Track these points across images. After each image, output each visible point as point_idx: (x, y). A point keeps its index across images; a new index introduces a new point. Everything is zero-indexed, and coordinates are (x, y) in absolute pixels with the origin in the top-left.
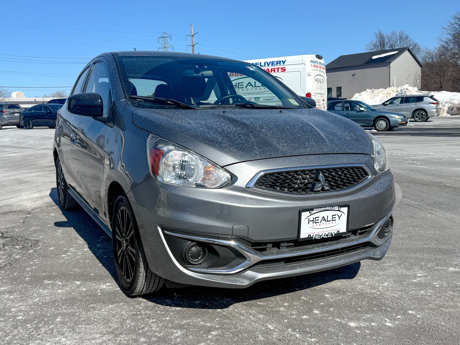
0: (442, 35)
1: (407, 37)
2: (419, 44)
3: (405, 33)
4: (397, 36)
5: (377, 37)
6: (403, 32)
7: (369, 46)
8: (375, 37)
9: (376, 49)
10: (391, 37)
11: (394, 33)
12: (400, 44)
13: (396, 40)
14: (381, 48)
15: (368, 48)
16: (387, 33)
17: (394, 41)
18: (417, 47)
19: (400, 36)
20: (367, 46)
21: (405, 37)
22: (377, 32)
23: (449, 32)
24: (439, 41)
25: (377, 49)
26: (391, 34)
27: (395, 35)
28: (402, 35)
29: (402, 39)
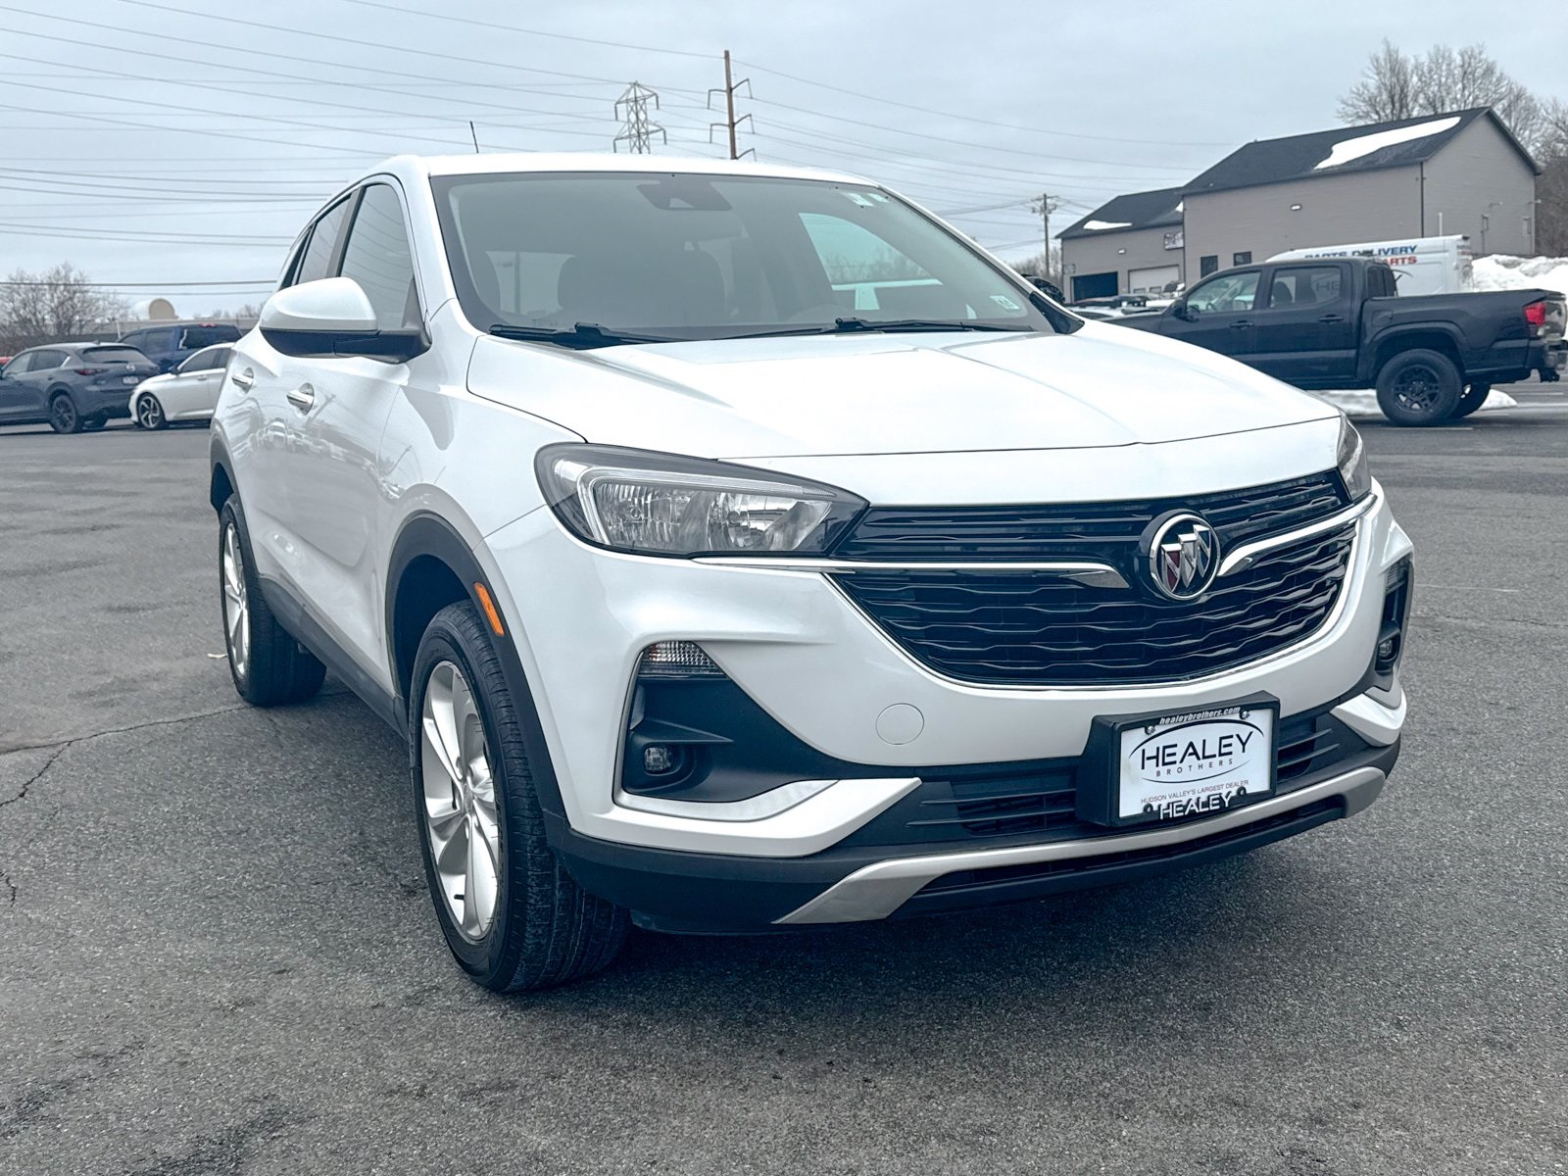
1: (1489, 71)
3: (1483, 56)
4: (1452, 67)
5: (1378, 74)
6: (1476, 52)
7: (1353, 106)
8: (1373, 73)
9: (1377, 113)
10: (1430, 71)
11: (1443, 57)
12: (1463, 95)
13: (1450, 80)
14: (1395, 109)
15: (1350, 110)
16: (1415, 53)
17: (1440, 85)
18: (1522, 103)
19: (1462, 66)
20: (1345, 103)
21: (1479, 72)
22: (1382, 55)
25: (1382, 114)
26: (1431, 59)
27: (1446, 62)
28: (1470, 64)
29: (1470, 76)
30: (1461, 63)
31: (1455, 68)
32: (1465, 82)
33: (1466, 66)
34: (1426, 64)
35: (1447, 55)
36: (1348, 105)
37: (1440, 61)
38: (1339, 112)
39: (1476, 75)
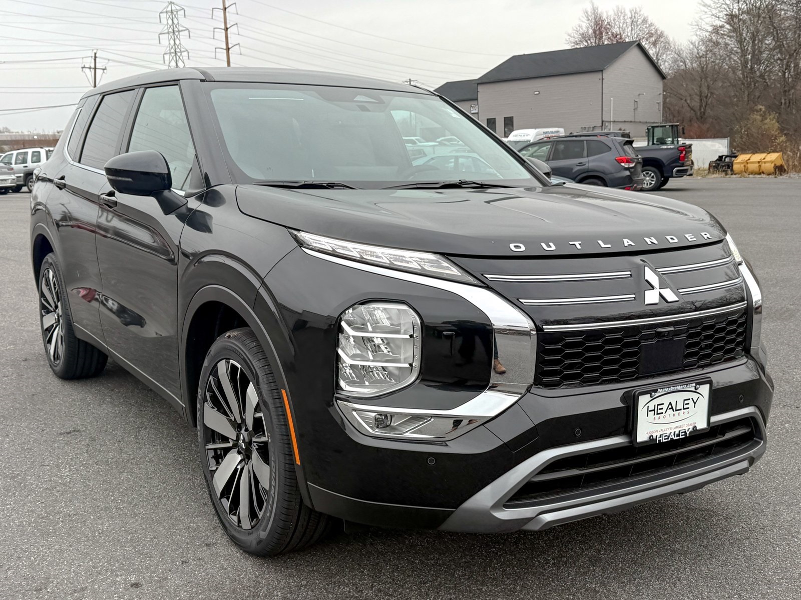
0: (701, 19)
1: (645, 21)
2: (665, 34)
3: (642, 13)
4: (626, 17)
5: (588, 20)
6: (638, 10)
7: (574, 37)
8: (585, 19)
9: (587, 41)
10: (614, 20)
11: (621, 13)
12: (631, 34)
13: (625, 25)
14: (597, 41)
15: (573, 40)
16: (607, 11)
17: (619, 28)
18: (663, 38)
19: (631, 18)
20: (570, 36)
21: (640, 21)
22: (590, 10)
23: (714, 12)
24: (697, 31)
25: (589, 42)
26: (614, 13)
27: (622, 15)
28: (635, 17)
29: (635, 23)
30: (630, 16)
31: (627, 18)
32: (633, 26)
33: (633, 18)
34: (612, 16)
35: (623, 11)
36: (571, 37)
37: (620, 14)
38: (567, 41)
39: (638, 23)
